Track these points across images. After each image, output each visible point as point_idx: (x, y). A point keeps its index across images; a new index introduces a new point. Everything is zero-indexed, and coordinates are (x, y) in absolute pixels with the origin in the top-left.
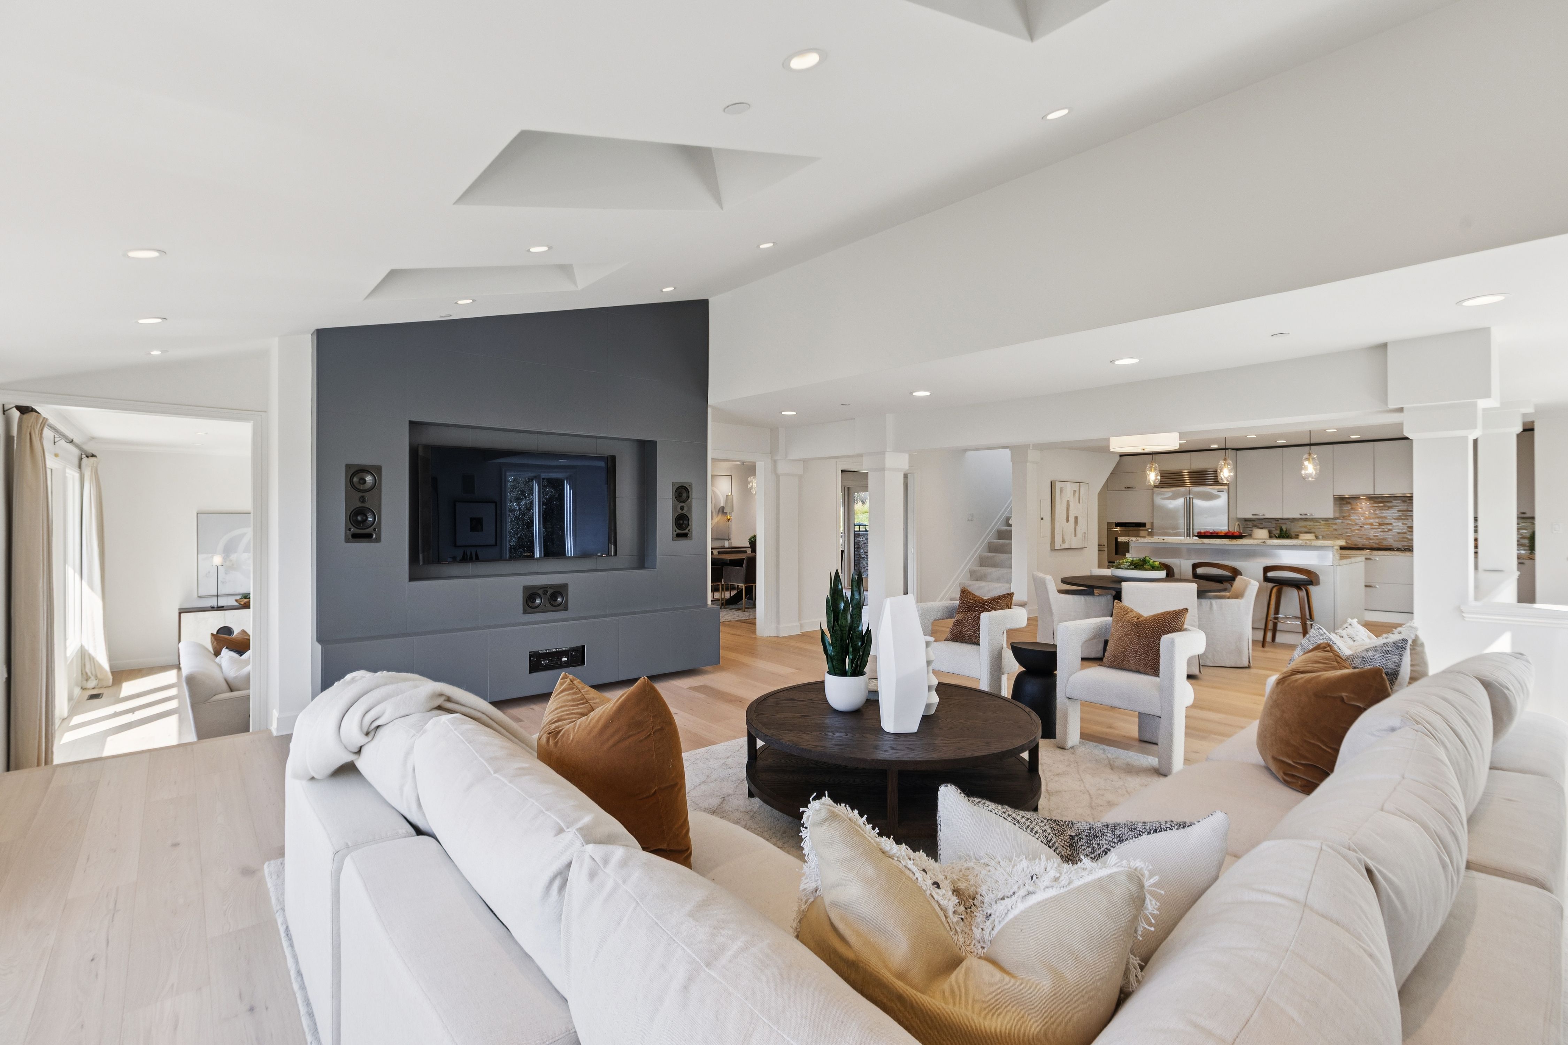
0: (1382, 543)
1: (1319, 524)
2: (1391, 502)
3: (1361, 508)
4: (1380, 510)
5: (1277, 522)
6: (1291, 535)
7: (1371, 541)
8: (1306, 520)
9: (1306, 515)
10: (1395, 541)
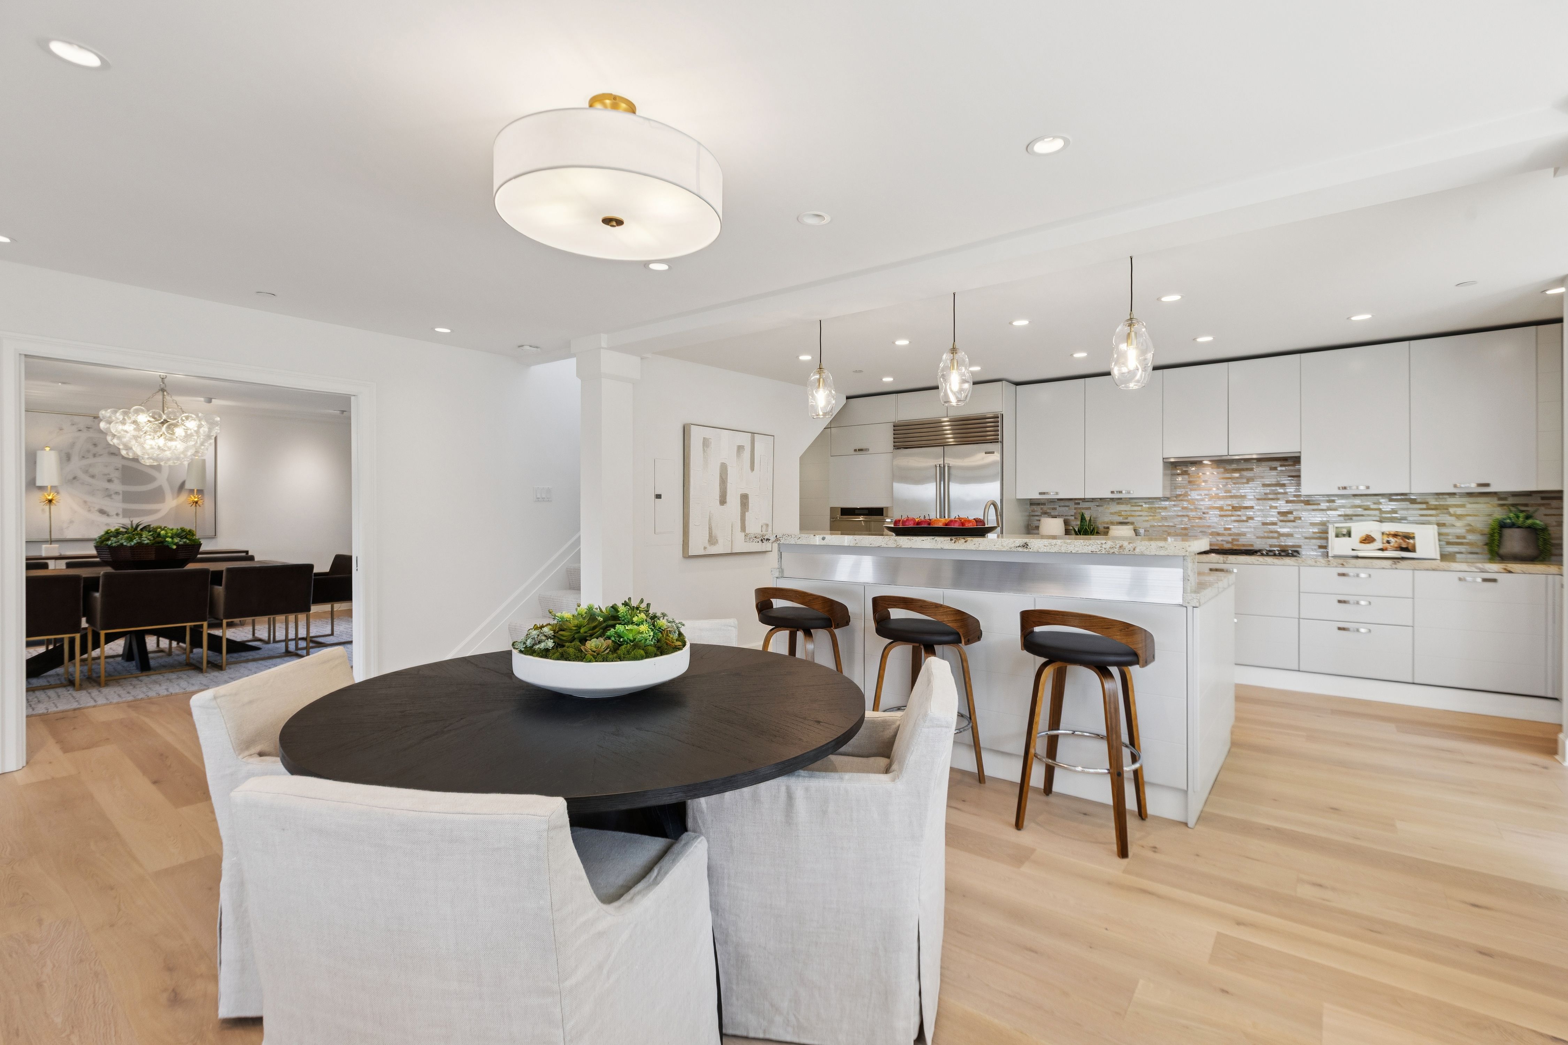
0: (1237, 540)
1: (1139, 508)
2: (1252, 469)
3: (1205, 481)
4: (1234, 483)
5: (1076, 506)
6: (1098, 528)
7: (1220, 538)
8: (1119, 501)
9: (1120, 492)
10: (1258, 538)
